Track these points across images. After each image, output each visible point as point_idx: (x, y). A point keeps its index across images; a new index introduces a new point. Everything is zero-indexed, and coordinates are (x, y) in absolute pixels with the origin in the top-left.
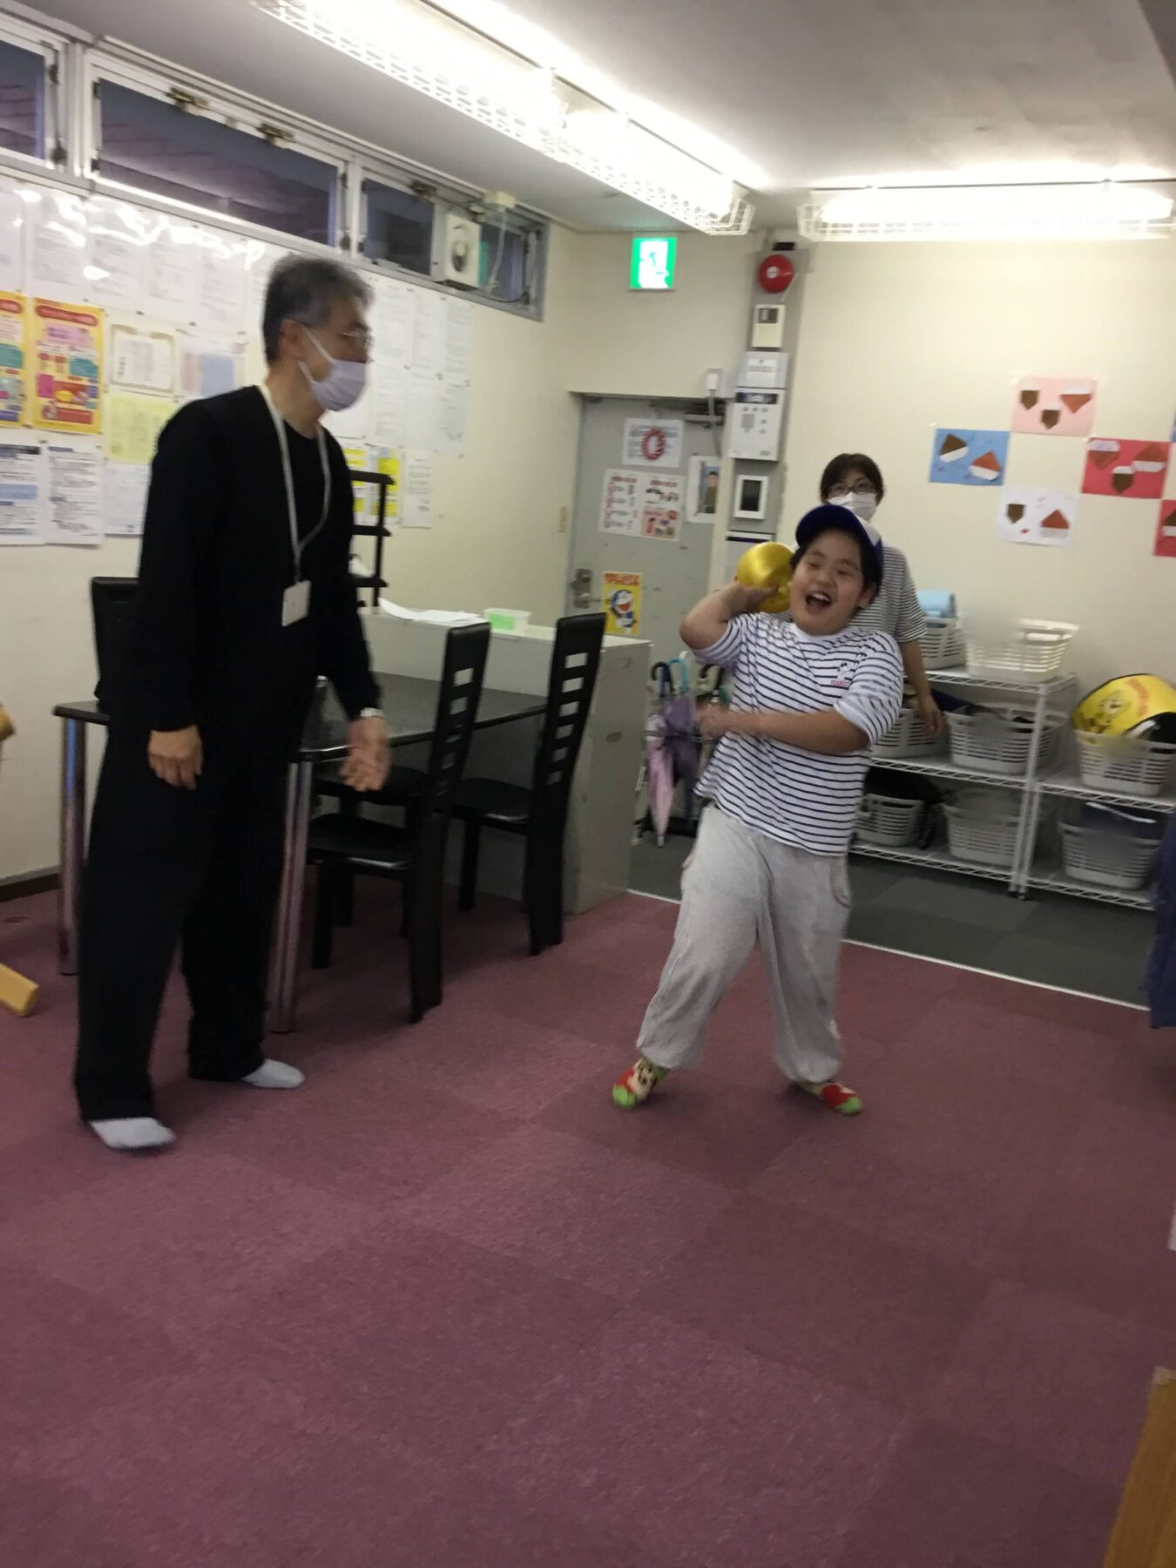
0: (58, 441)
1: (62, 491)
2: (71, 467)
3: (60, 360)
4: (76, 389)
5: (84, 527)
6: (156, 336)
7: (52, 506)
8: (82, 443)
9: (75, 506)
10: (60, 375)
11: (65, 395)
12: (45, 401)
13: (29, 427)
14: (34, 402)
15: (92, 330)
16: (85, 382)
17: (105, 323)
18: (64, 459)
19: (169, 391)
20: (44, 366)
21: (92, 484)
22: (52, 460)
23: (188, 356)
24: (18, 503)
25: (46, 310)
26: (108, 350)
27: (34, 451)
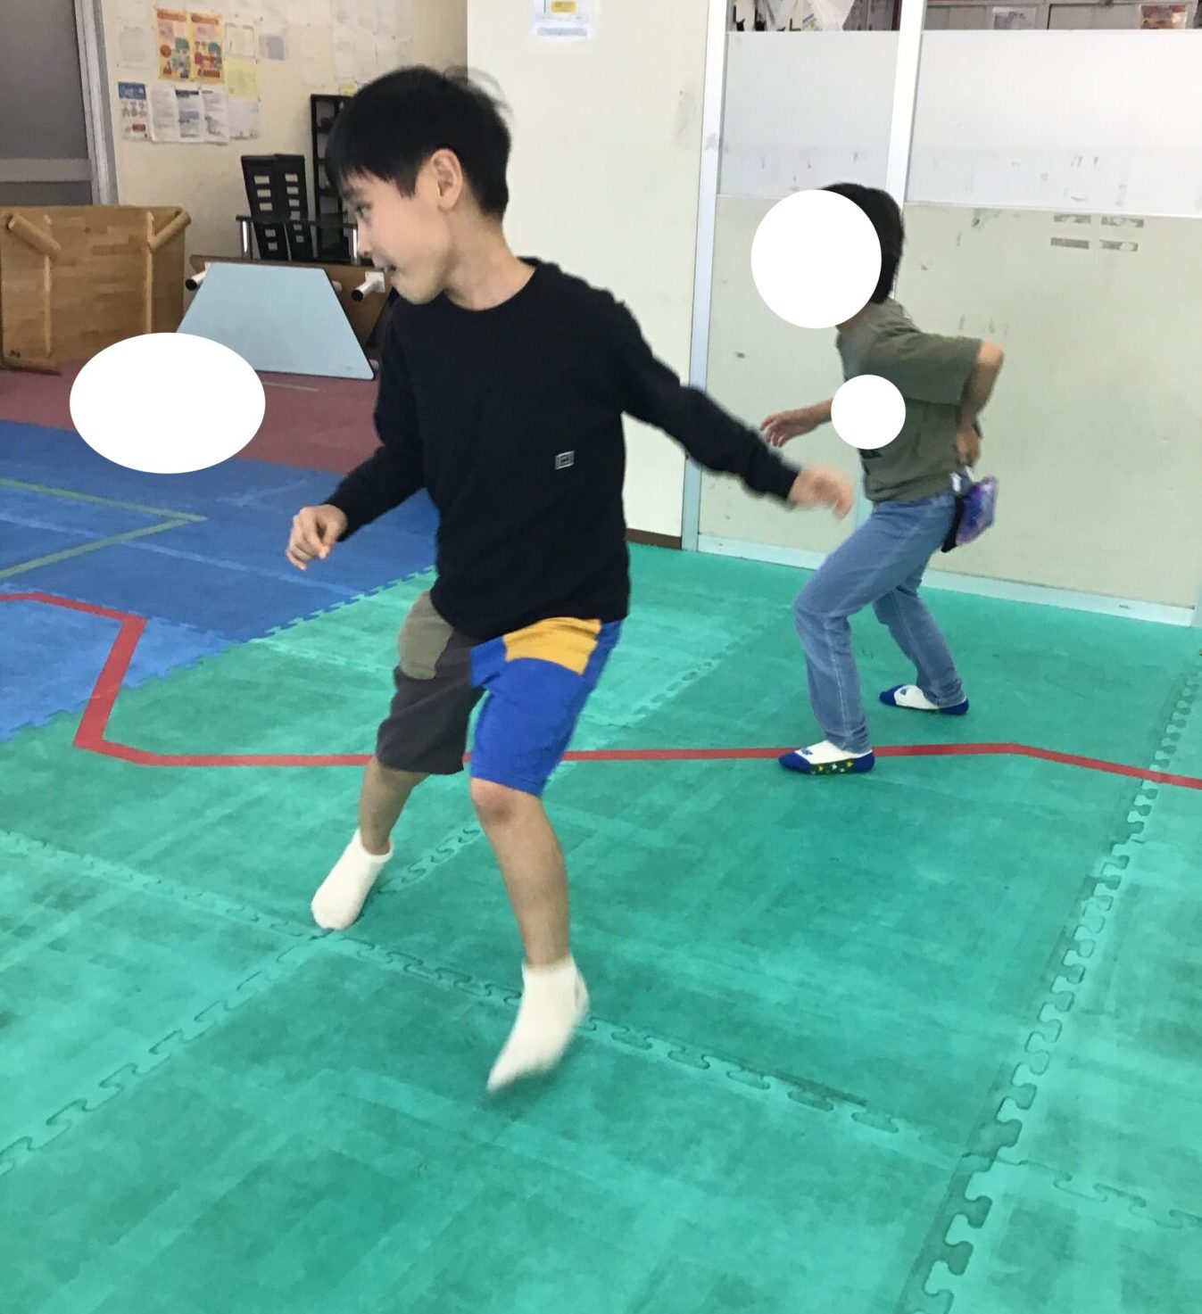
0: (206, 87)
1: (211, 114)
2: (212, 101)
3: (204, 44)
4: (212, 59)
5: (218, 134)
6: (246, 27)
7: (205, 122)
8: (215, 87)
9: (216, 123)
10: (204, 52)
11: (207, 63)
12: (198, 67)
13: (193, 81)
14: (194, 69)
15: (217, 28)
16: (215, 55)
17: (222, 23)
18: (209, 97)
19: (254, 57)
20: (197, 48)
21: (221, 110)
22: (203, 97)
23: (261, 38)
24: (191, 120)
25: (195, 19)
26: (224, 39)
27: (197, 93)
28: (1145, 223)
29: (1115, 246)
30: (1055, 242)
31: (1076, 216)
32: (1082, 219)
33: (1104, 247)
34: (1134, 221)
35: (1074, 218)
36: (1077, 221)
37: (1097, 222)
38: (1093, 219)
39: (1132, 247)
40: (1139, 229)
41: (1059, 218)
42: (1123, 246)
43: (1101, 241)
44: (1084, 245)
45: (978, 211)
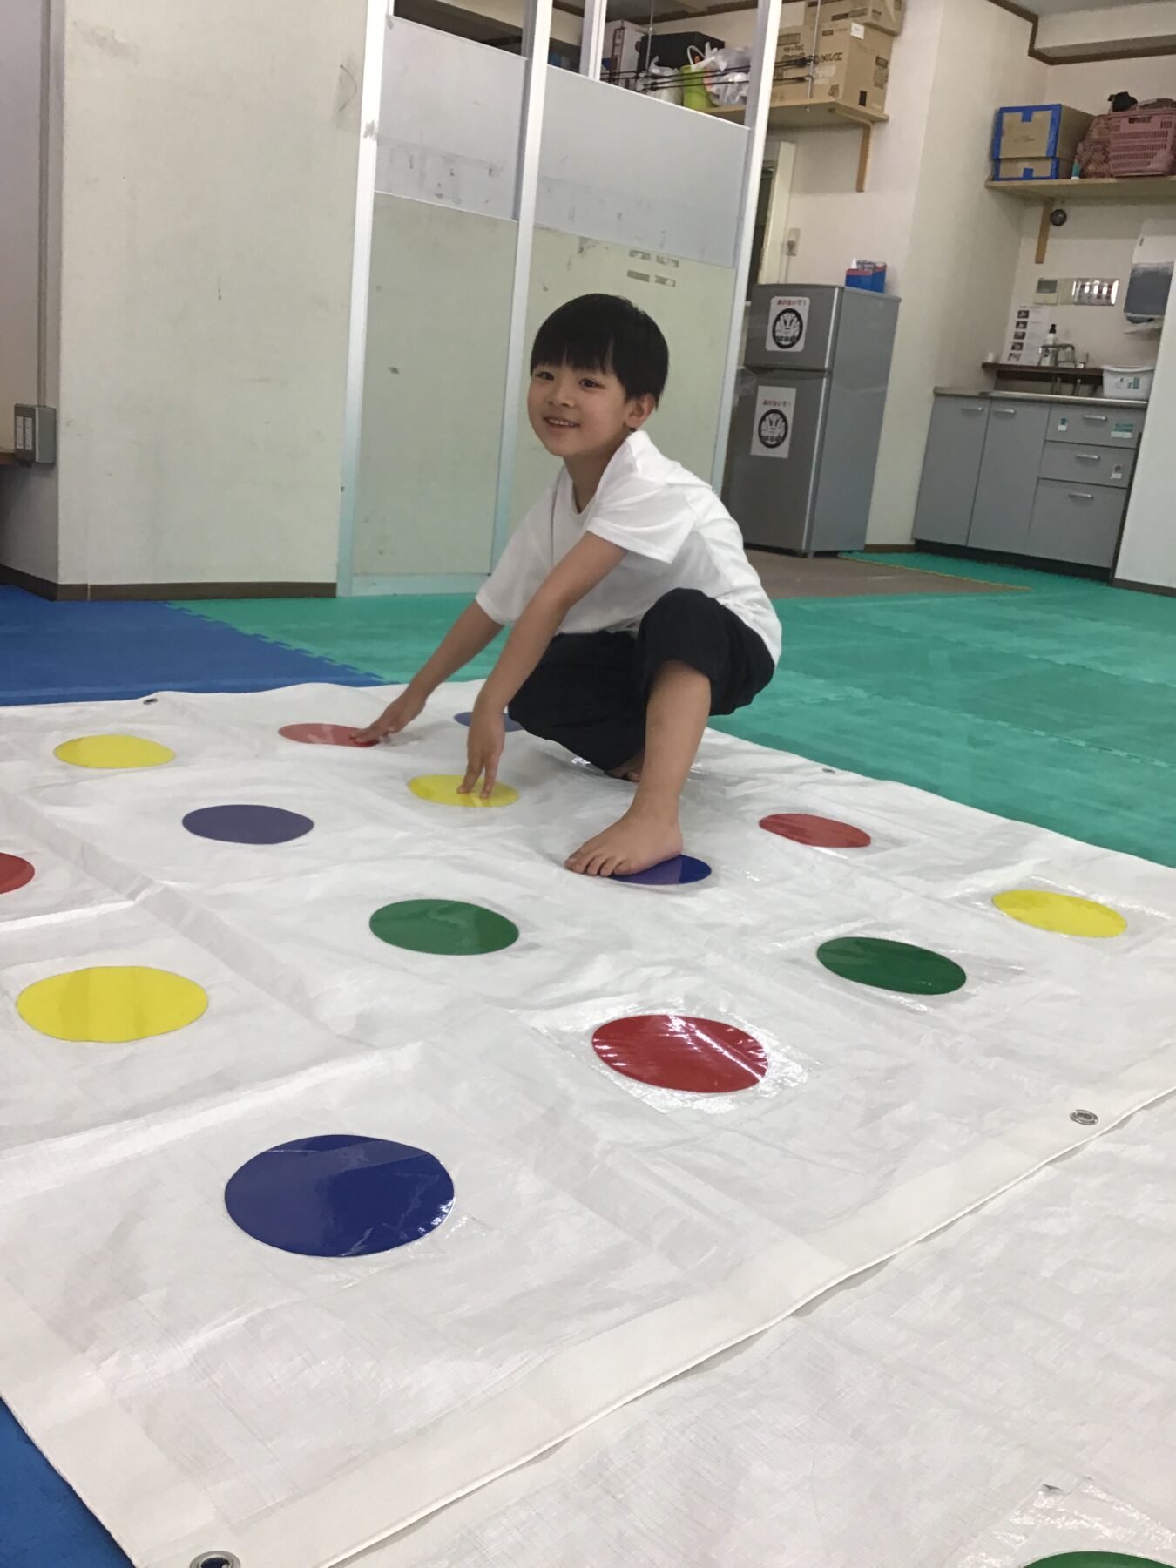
28: (680, 263)
29: (662, 281)
30: (631, 274)
31: (642, 253)
32: (646, 256)
33: (657, 282)
34: (673, 261)
35: (640, 255)
36: (644, 258)
37: (653, 257)
38: (652, 256)
39: (672, 283)
40: (676, 269)
41: (633, 253)
42: (668, 282)
43: (657, 277)
44: (645, 278)
45: (583, 240)
